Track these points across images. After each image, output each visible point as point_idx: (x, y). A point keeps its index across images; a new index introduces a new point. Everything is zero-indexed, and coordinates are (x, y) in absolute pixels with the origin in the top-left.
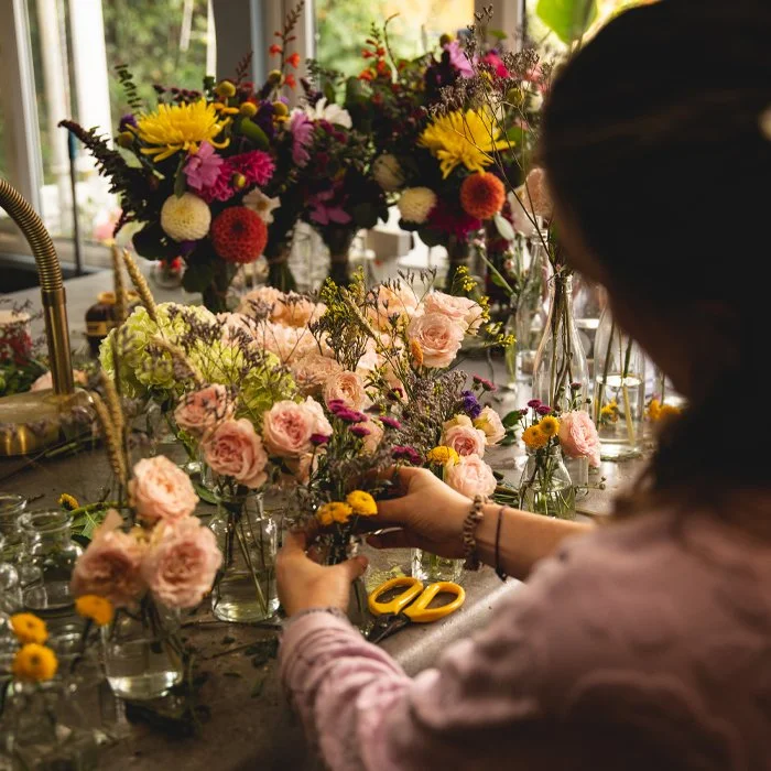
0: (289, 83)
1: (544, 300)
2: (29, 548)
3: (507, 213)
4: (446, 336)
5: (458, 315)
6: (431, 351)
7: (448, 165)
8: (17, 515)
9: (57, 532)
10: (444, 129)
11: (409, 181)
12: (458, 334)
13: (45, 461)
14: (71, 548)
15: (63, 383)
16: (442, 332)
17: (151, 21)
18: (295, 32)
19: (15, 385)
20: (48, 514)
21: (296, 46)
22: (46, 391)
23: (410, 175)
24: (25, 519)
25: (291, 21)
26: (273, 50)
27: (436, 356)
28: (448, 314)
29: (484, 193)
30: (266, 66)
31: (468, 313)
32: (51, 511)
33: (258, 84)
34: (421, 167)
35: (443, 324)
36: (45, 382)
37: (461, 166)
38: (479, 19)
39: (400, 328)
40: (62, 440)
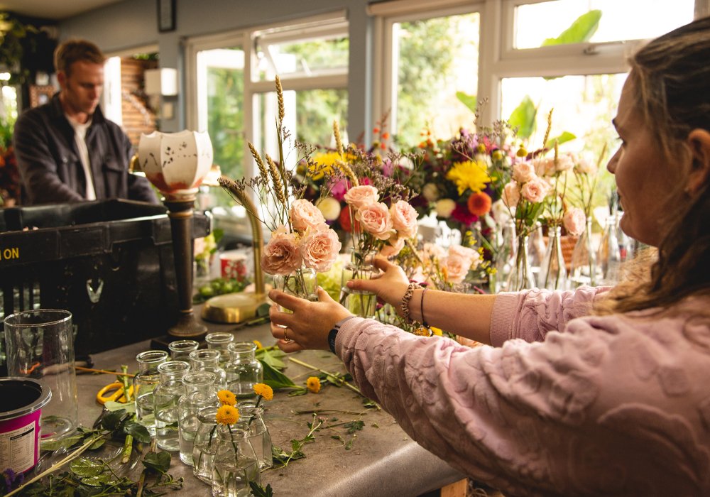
0: (383, 147)
1: (511, 257)
2: (234, 361)
3: (492, 214)
4: (459, 267)
5: (466, 256)
6: (451, 274)
7: (462, 188)
8: (228, 343)
9: (248, 353)
10: (460, 170)
11: (442, 196)
12: (466, 267)
13: (247, 325)
14: (254, 362)
15: (260, 289)
16: (458, 265)
17: (318, 133)
18: (387, 122)
19: (237, 288)
20: (244, 344)
21: (386, 130)
22: (251, 293)
23: (442, 194)
24: (232, 345)
25: (385, 117)
26: (375, 131)
27: (454, 277)
28: (462, 256)
29: (480, 203)
30: (372, 138)
31: (472, 256)
32: (246, 342)
33: (368, 146)
34: (448, 189)
35: (458, 261)
36: (251, 288)
37: (468, 189)
38: (481, 104)
39: (435, 262)
40: (257, 315)
